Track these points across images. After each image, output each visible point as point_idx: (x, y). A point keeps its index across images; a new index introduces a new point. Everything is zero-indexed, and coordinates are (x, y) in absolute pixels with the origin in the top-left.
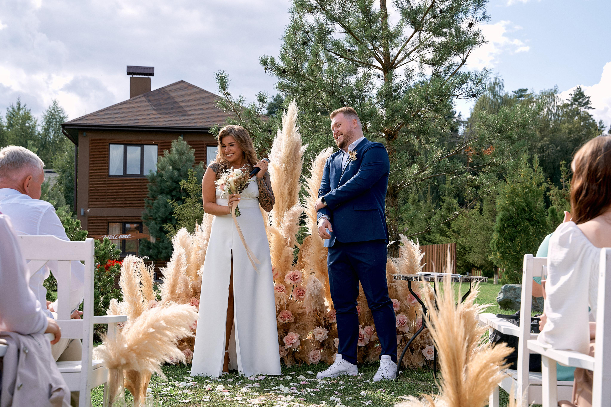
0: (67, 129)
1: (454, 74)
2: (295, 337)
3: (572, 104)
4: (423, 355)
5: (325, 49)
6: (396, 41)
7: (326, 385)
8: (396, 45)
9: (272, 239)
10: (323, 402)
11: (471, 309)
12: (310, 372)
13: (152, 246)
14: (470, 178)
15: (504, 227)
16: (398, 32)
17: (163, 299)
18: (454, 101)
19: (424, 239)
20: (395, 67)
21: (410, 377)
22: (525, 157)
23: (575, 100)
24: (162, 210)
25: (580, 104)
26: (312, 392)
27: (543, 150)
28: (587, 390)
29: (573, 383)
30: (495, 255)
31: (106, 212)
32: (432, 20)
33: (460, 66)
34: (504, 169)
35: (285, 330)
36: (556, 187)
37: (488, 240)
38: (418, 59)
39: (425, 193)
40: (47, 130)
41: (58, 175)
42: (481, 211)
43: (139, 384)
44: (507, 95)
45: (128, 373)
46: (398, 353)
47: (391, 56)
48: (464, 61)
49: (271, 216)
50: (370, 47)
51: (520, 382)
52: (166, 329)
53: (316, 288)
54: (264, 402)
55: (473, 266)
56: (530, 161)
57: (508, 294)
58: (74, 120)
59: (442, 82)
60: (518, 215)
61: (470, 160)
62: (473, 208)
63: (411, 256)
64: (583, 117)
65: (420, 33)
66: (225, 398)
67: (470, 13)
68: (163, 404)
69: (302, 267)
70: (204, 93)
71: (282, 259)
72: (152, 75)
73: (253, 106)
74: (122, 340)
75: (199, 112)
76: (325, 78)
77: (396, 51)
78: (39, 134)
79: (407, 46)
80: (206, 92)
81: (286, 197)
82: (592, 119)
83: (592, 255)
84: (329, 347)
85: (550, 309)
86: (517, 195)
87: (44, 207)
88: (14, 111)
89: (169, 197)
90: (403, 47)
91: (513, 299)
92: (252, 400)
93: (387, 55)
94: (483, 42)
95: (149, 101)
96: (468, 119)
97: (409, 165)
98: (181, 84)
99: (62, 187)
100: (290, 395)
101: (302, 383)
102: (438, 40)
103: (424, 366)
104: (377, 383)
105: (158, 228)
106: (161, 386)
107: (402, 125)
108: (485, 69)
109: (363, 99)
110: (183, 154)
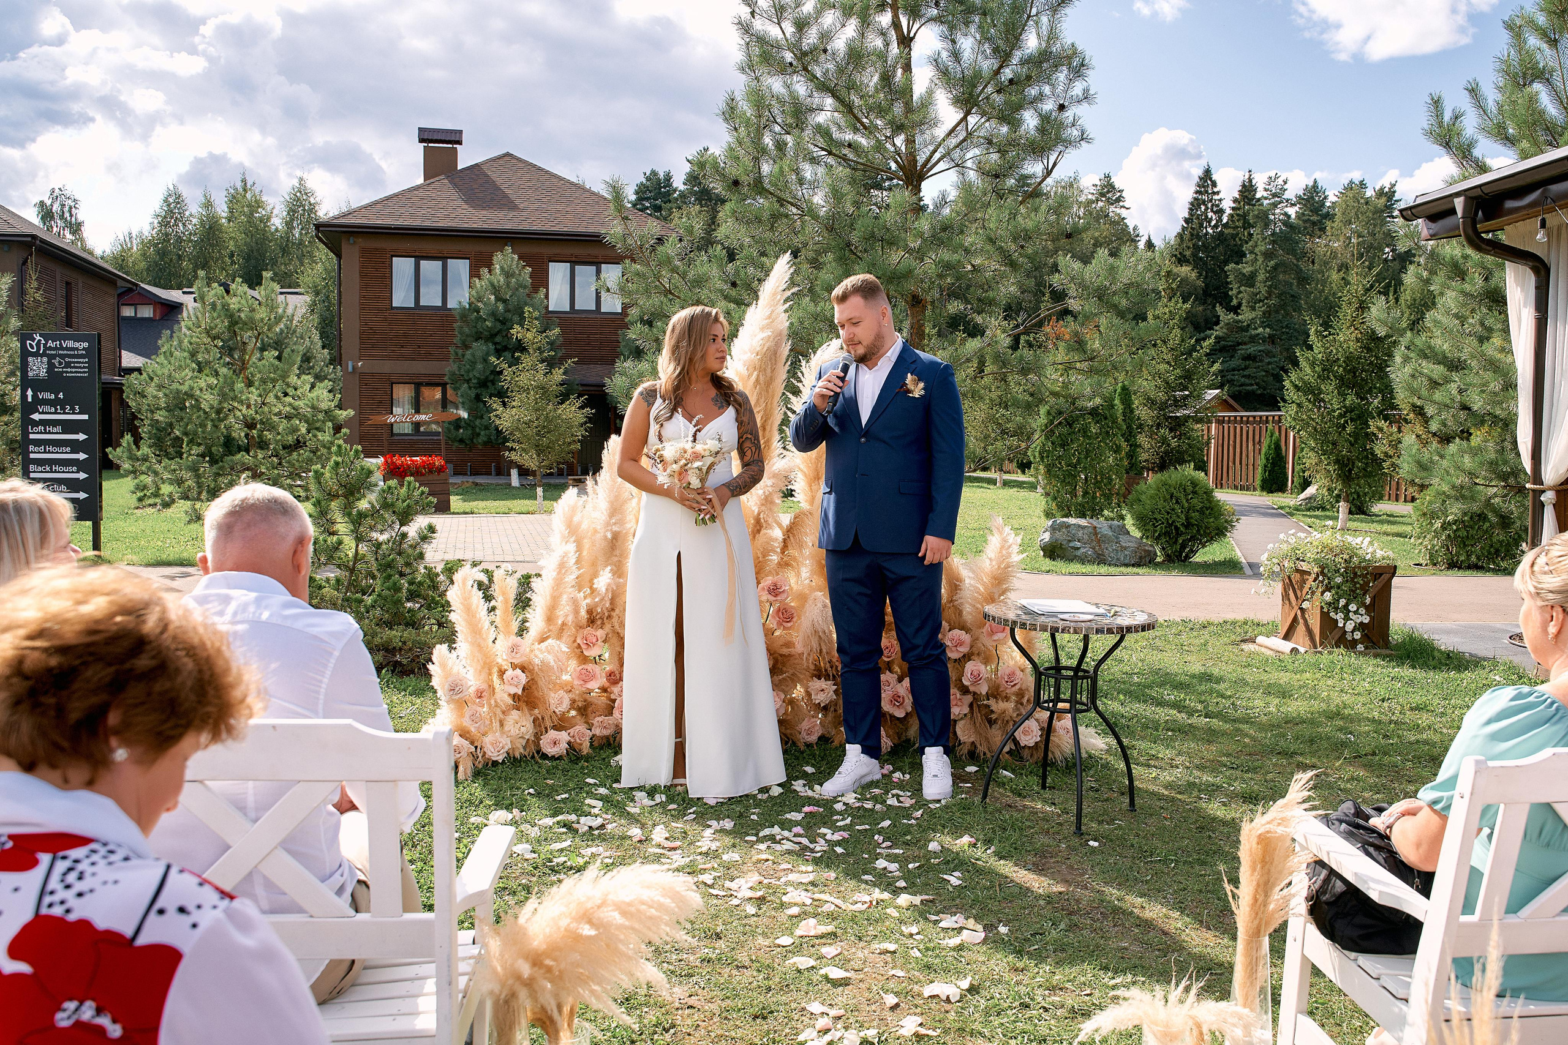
0: (322, 232)
3: (1097, 201)
12: (809, 769)
13: (463, 424)
20: (925, 177)
23: (1102, 194)
24: (480, 366)
25: (1109, 201)
31: (386, 367)
33: (1042, 181)
38: (968, 164)
40: (289, 224)
41: (307, 298)
47: (918, 156)
48: (1049, 172)
57: (1058, 535)
58: (334, 218)
64: (1112, 221)
67: (1060, 86)
70: (543, 173)
72: (460, 143)
75: (536, 206)
77: (929, 149)
78: (277, 230)
80: (547, 172)
82: (1125, 223)
88: (237, 193)
90: (942, 141)
91: (1064, 543)
94: (1083, 139)
95: (455, 185)
98: (506, 158)
101: (807, 809)
105: (473, 396)
110: (513, 275)
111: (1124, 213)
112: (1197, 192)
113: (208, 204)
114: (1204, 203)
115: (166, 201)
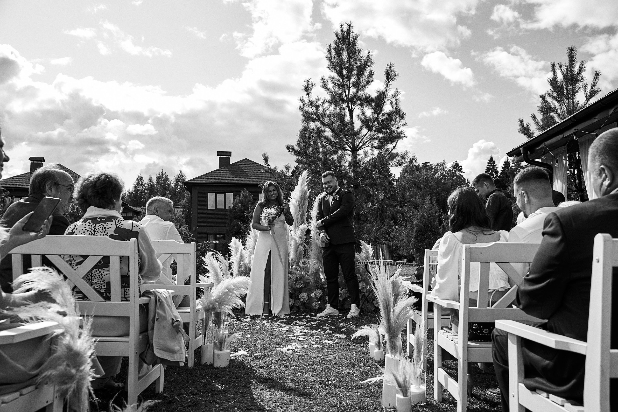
0: (186, 185)
1: (389, 154)
2: (305, 295)
3: (453, 170)
4: (374, 304)
5: (321, 141)
6: (359, 136)
7: (321, 321)
8: (358, 139)
9: (292, 242)
10: (320, 329)
11: (397, 279)
12: (313, 314)
14: (399, 209)
15: (418, 235)
16: (360, 131)
17: (234, 275)
18: (390, 168)
19: (376, 242)
20: (358, 150)
21: (367, 316)
22: (428, 198)
23: (454, 168)
25: (457, 170)
26: (314, 324)
27: (439, 194)
28: (456, 320)
29: (450, 317)
30: (413, 250)
31: (206, 229)
32: (378, 125)
33: (392, 150)
34: (416, 204)
35: (299, 291)
36: (445, 214)
37: (410, 242)
38: (370, 146)
39: (376, 218)
40: (176, 186)
41: (182, 209)
42: (406, 226)
43: (221, 319)
44: (419, 165)
45: (214, 313)
46: (360, 303)
47: (356, 144)
48: (394, 147)
49: (291, 230)
50: (345, 140)
51: (423, 317)
52: (234, 289)
53: (315, 268)
54: (288, 329)
55: (402, 256)
56: (431, 200)
57: (419, 271)
58: (190, 180)
59: (383, 158)
60: (425, 229)
61: (399, 200)
62: (402, 226)
63: (367, 252)
64: (458, 177)
65: (371, 132)
66: (267, 328)
67: (397, 122)
68: (234, 330)
69: (309, 257)
70: (257, 165)
71: (298, 253)
72: (231, 155)
73: (282, 172)
74: (211, 296)
76: (321, 156)
77: (359, 141)
78: (172, 188)
79: (364, 139)
81: (299, 220)
82: (463, 178)
83: (459, 248)
84: (323, 301)
85: (439, 277)
86: (424, 218)
87: (169, 225)
88: (160, 176)
89: (239, 220)
90: (362, 139)
91: (420, 274)
92: (282, 328)
93: (353, 144)
94: (404, 137)
95: (229, 169)
96: (399, 178)
97: (366, 203)
98: (246, 160)
99: (184, 216)
100: (302, 325)
101: (309, 319)
102: (381, 136)
103: (374, 310)
104: (349, 319)
106: (234, 321)
107: (362, 181)
108: (406, 151)
109: (341, 167)
110: (247, 198)
111: (462, 174)
112: (488, 166)
113: (151, 180)
114: (491, 169)
115: (137, 179)
